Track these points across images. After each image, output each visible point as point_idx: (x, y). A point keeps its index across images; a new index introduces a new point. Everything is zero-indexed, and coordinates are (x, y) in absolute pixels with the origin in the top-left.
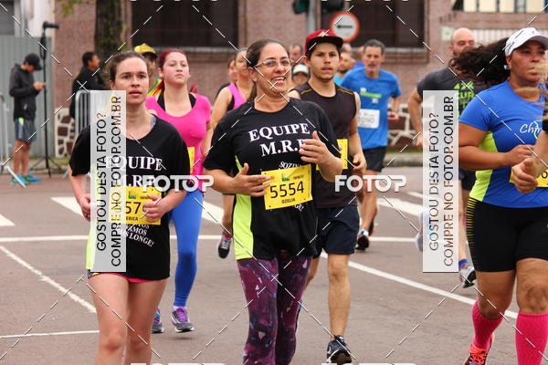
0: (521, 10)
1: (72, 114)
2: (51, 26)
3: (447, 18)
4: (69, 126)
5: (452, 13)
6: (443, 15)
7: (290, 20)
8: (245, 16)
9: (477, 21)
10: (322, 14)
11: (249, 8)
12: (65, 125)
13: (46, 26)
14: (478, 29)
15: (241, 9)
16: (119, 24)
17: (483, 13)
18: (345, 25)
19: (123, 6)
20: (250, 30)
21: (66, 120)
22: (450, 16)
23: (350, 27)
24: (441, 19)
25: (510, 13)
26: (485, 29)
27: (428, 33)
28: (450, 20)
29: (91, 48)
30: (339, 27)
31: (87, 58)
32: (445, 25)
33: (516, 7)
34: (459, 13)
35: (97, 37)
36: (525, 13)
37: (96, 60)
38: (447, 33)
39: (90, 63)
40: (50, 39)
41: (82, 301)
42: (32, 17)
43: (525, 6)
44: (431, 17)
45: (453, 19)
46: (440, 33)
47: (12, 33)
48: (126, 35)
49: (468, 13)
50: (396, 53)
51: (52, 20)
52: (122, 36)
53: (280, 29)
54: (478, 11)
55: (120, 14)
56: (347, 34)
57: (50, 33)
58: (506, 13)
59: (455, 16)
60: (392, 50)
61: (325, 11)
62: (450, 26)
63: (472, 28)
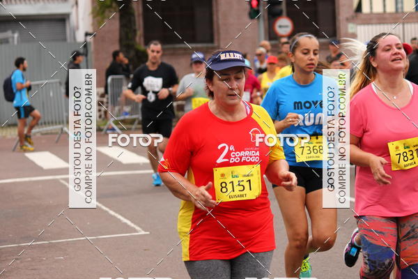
0: (400, 10)
1: (106, 92)
2: (90, 34)
3: (351, 18)
4: (105, 100)
5: (354, 14)
8: (218, 22)
9: (371, 19)
10: (269, 19)
11: (220, 17)
12: (102, 99)
13: (87, 34)
14: (372, 24)
15: (215, 18)
16: (135, 31)
17: (375, 14)
18: (284, 25)
19: (137, 19)
20: (221, 31)
21: (102, 96)
22: (353, 16)
23: (287, 26)
24: (347, 19)
25: (393, 13)
26: (376, 24)
28: (353, 19)
29: (117, 47)
30: (280, 27)
31: (115, 54)
32: (350, 22)
33: (397, 9)
34: (359, 14)
35: (121, 40)
36: (403, 13)
37: (121, 56)
38: (352, 28)
39: (117, 58)
40: (90, 43)
41: (116, 215)
42: (78, 28)
43: (402, 8)
44: (341, 18)
45: (355, 18)
46: (347, 28)
47: (65, 39)
48: (140, 38)
49: (366, 14)
51: (90, 30)
52: (137, 39)
54: (371, 13)
55: (135, 25)
56: (285, 31)
57: (89, 39)
58: (390, 14)
59: (356, 16)
61: (270, 17)
62: (354, 23)
63: (368, 24)
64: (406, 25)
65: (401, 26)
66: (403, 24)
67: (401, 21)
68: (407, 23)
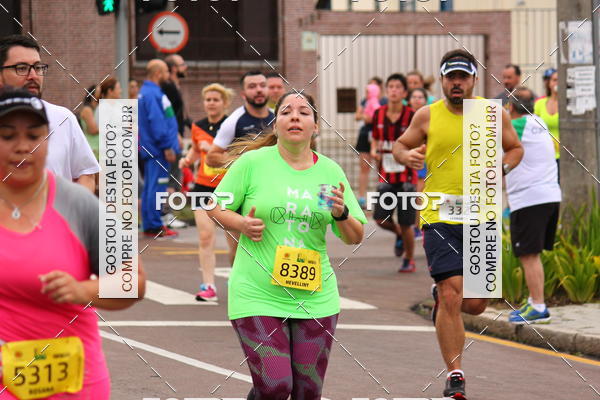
0: (409, 8)
3: (309, 20)
5: (315, 13)
6: (302, 16)
7: (93, 23)
8: (30, 17)
9: (349, 24)
10: (138, 14)
14: (351, 35)
17: (358, 13)
18: (170, 31)
22: (312, 17)
23: (177, 33)
24: (300, 21)
25: (393, 13)
27: (284, 39)
28: (312, 23)
30: (161, 32)
32: (306, 30)
33: (401, 4)
34: (325, 12)
36: (414, 12)
38: (309, 41)
43: (414, 4)
44: (286, 19)
45: (316, 21)
46: (299, 41)
49: (338, 13)
50: (240, 68)
53: (79, 35)
54: (350, 10)
56: (173, 43)
58: (389, 13)
59: (319, 17)
60: (235, 64)
61: (141, 11)
62: (313, 31)
63: (343, 34)
64: (419, 39)
65: (411, 39)
66: (415, 36)
67: (410, 29)
68: (423, 35)
